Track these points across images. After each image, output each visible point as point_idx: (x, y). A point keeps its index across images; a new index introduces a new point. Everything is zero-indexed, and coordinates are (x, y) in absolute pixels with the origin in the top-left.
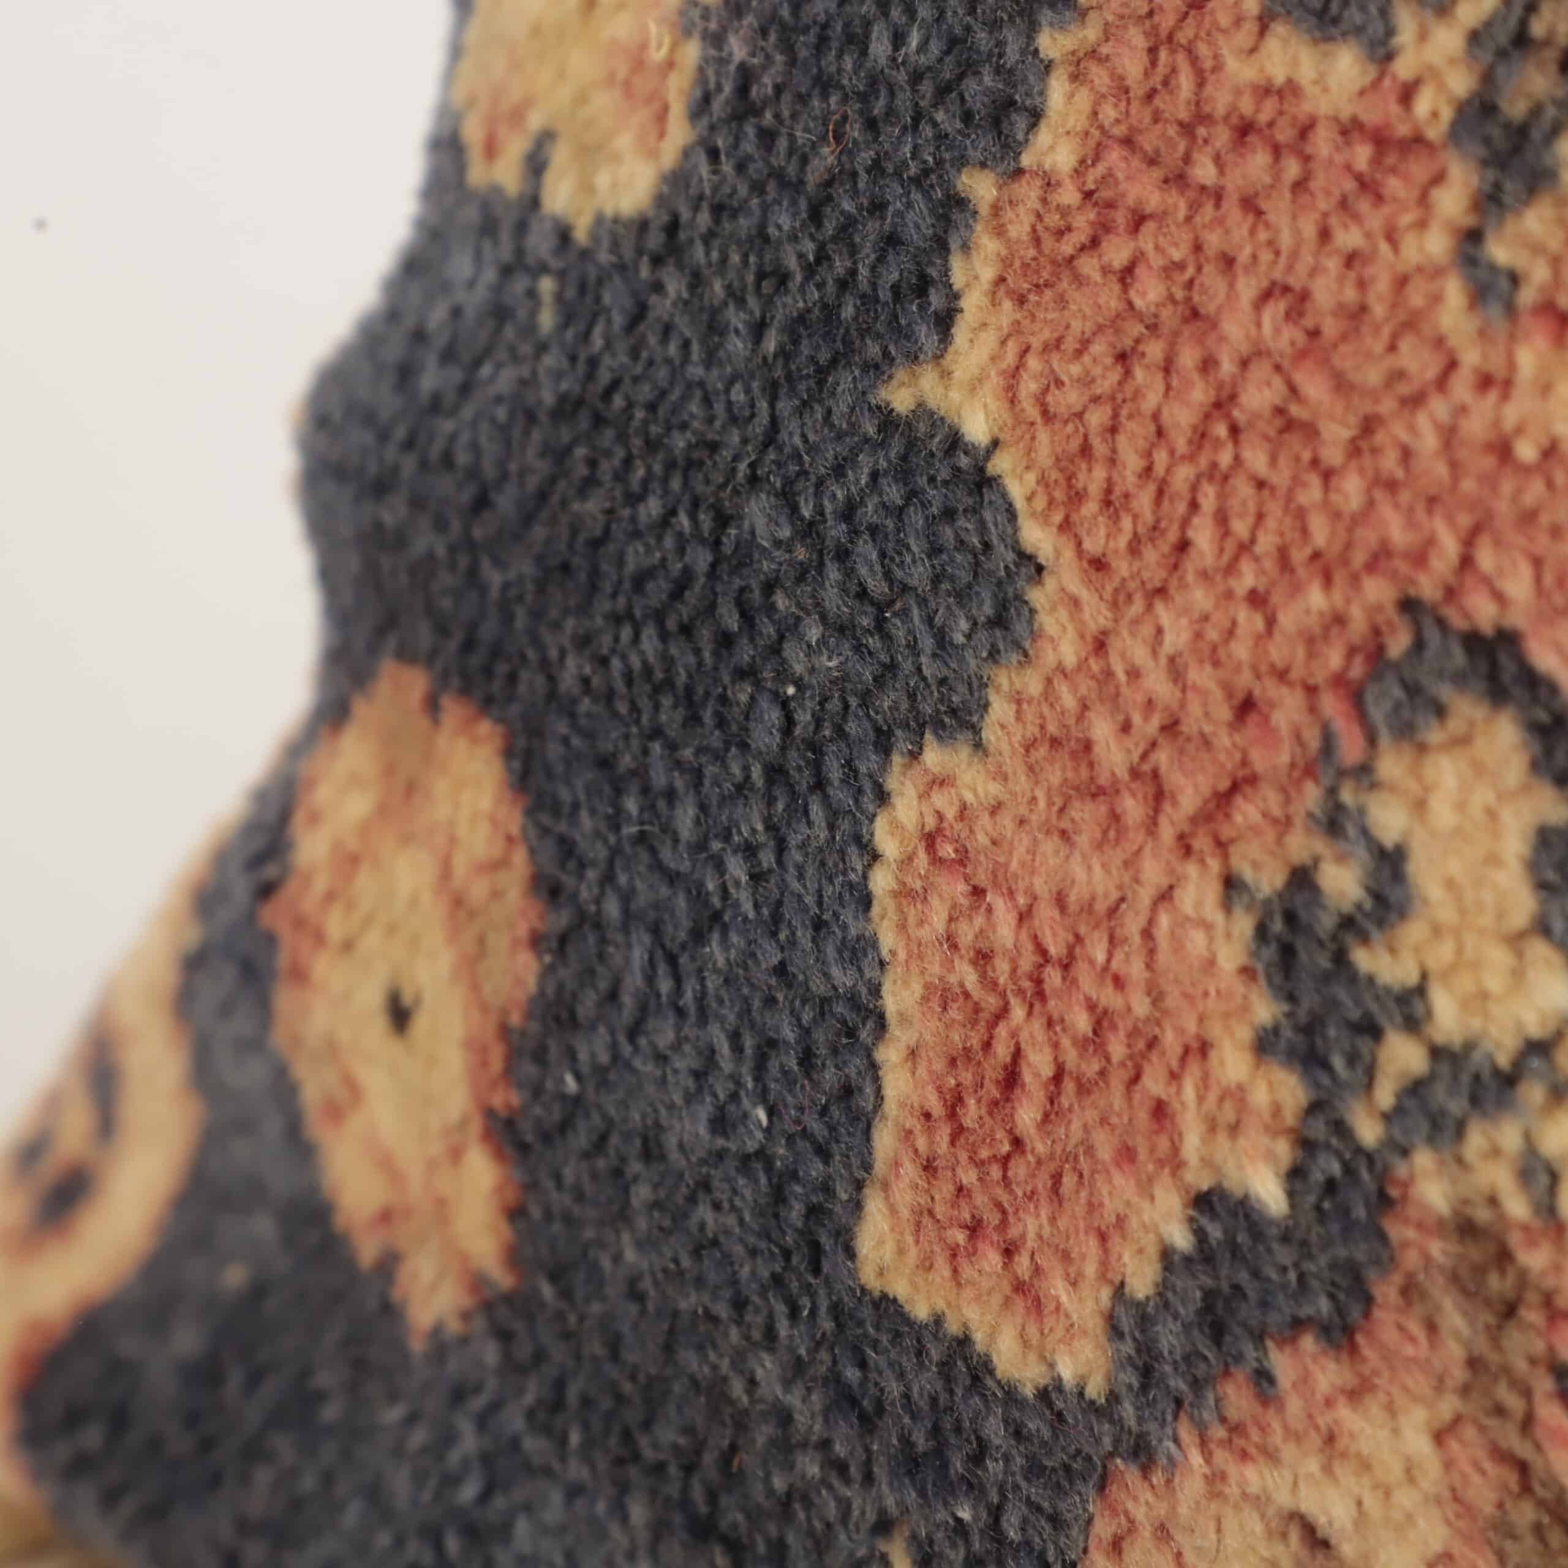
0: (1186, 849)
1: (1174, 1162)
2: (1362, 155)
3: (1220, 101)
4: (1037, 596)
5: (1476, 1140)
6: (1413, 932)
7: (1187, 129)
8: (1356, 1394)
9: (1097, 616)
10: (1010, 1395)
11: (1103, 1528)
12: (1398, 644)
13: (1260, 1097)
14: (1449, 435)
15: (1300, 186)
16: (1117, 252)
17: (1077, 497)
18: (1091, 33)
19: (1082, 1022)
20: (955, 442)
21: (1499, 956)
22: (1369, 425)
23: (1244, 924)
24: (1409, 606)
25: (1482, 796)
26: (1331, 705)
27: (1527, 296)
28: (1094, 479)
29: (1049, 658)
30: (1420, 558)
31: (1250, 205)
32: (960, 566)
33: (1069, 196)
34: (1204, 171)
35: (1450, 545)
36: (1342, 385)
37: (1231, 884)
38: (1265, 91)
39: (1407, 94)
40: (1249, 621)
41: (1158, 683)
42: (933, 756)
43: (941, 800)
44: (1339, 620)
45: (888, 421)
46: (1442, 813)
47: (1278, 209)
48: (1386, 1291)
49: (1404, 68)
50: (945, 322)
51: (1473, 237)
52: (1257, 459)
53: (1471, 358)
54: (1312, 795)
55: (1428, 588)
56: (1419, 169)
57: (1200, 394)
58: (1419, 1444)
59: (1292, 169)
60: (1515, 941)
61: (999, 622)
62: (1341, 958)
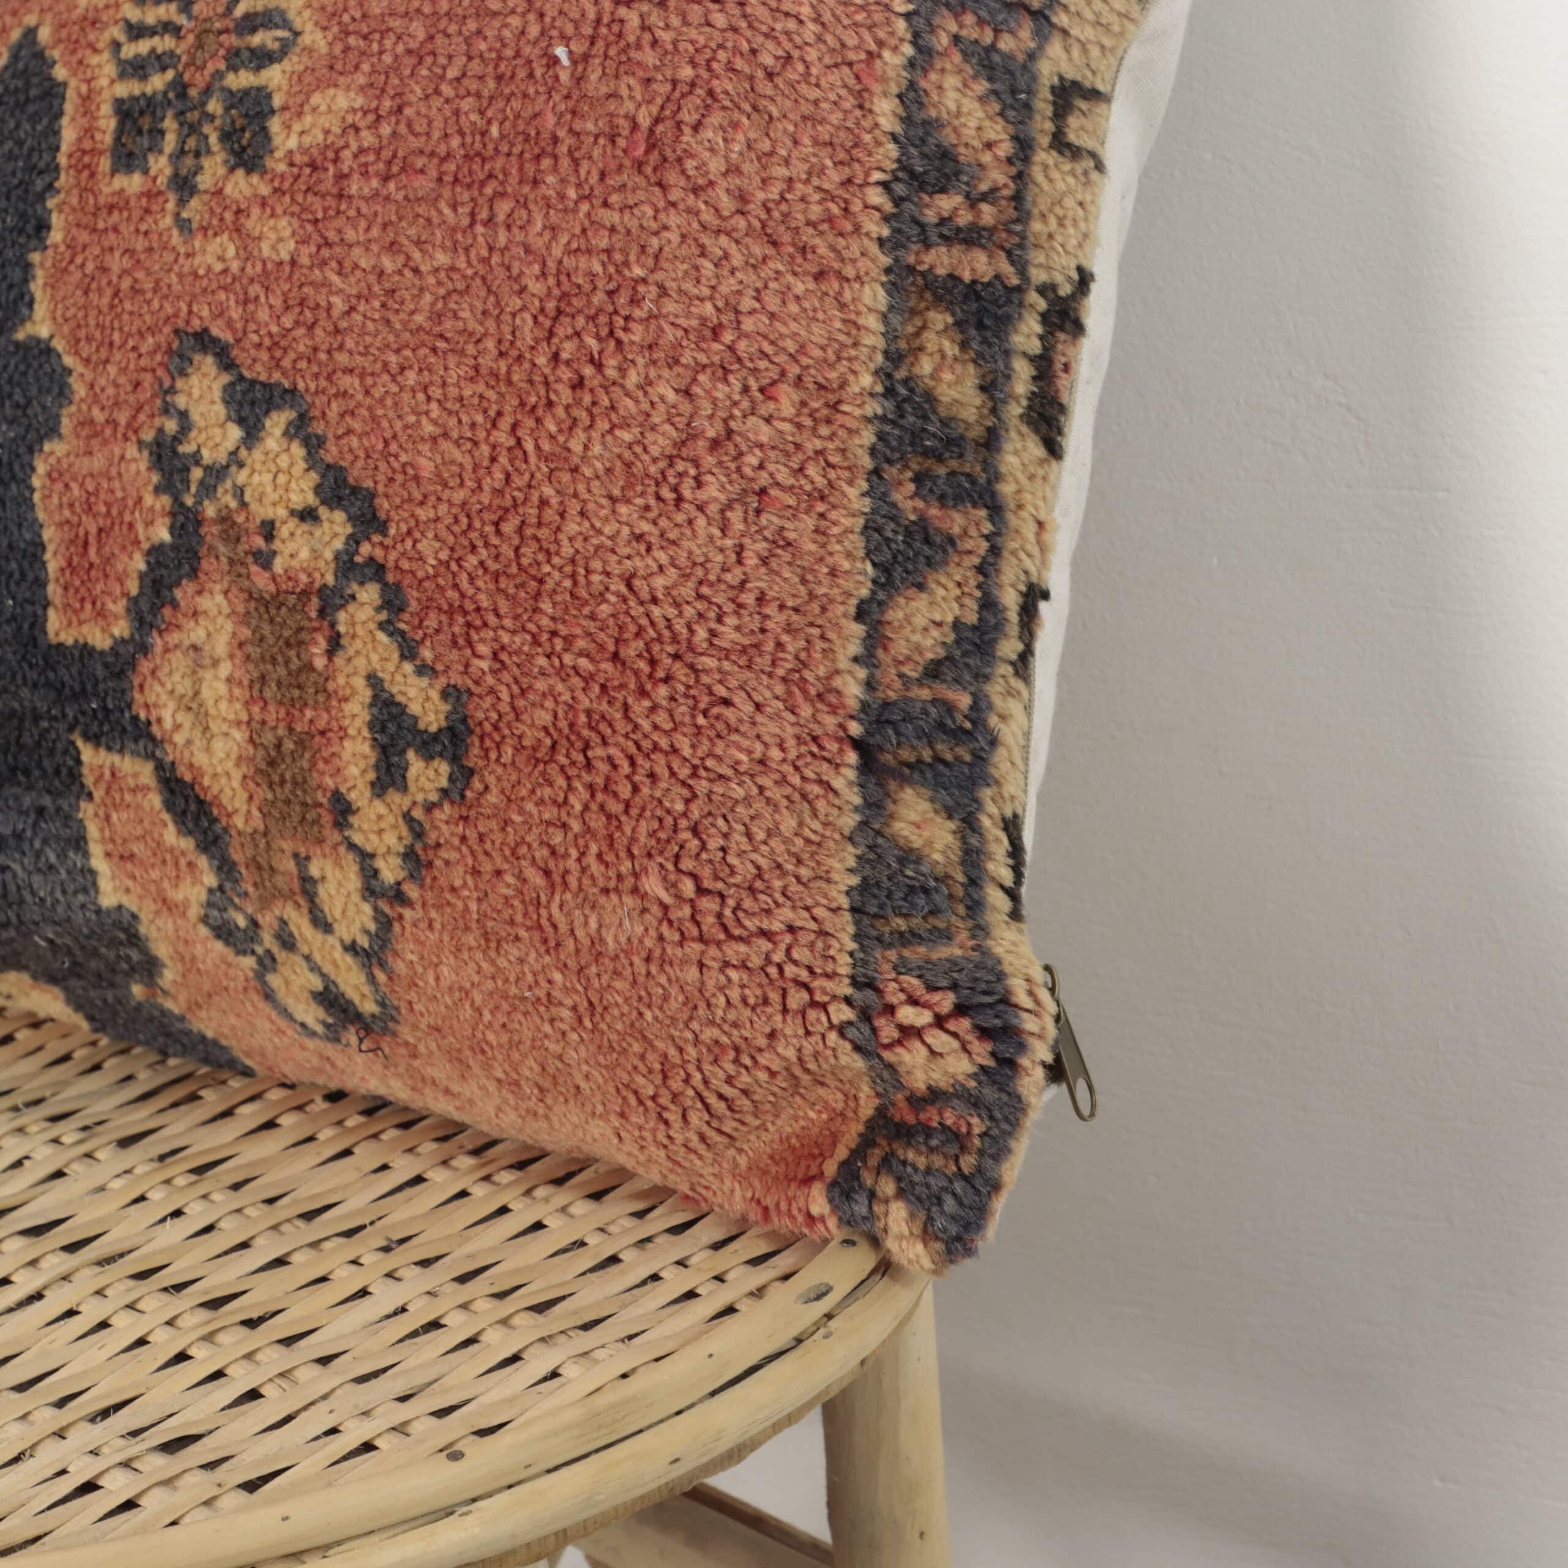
0: (126, 439)
1: (137, 542)
2: (144, 201)
3: (102, 200)
4: (71, 380)
5: (220, 490)
6: (193, 434)
7: (95, 215)
8: (200, 593)
9: (89, 376)
10: (102, 653)
11: (136, 683)
12: (175, 345)
13: (158, 506)
14: (180, 276)
15: (129, 219)
16: (79, 260)
17: (78, 341)
18: (62, 196)
19: (103, 509)
20: (38, 341)
21: (217, 431)
22: (157, 282)
23: (146, 453)
24: (177, 332)
25: (206, 382)
26: (160, 372)
27: (195, 225)
28: (82, 333)
29: (77, 398)
30: (176, 315)
31: (116, 230)
32: (45, 382)
33: (62, 248)
34: (101, 225)
35: (184, 308)
36: (149, 273)
37: (140, 443)
38: (113, 194)
39: (155, 179)
40: (133, 355)
41: (111, 391)
42: (47, 447)
43: (52, 460)
44: (158, 346)
45: (18, 345)
46: (196, 393)
47: (123, 228)
48: (203, 552)
49: (153, 172)
50: (31, 304)
51: (177, 215)
52: (128, 306)
53: (182, 250)
54: (158, 402)
55: (181, 324)
56: (160, 200)
57: (109, 292)
58: (219, 598)
59: (125, 214)
60: (222, 426)
61: (61, 394)
62: (174, 452)
